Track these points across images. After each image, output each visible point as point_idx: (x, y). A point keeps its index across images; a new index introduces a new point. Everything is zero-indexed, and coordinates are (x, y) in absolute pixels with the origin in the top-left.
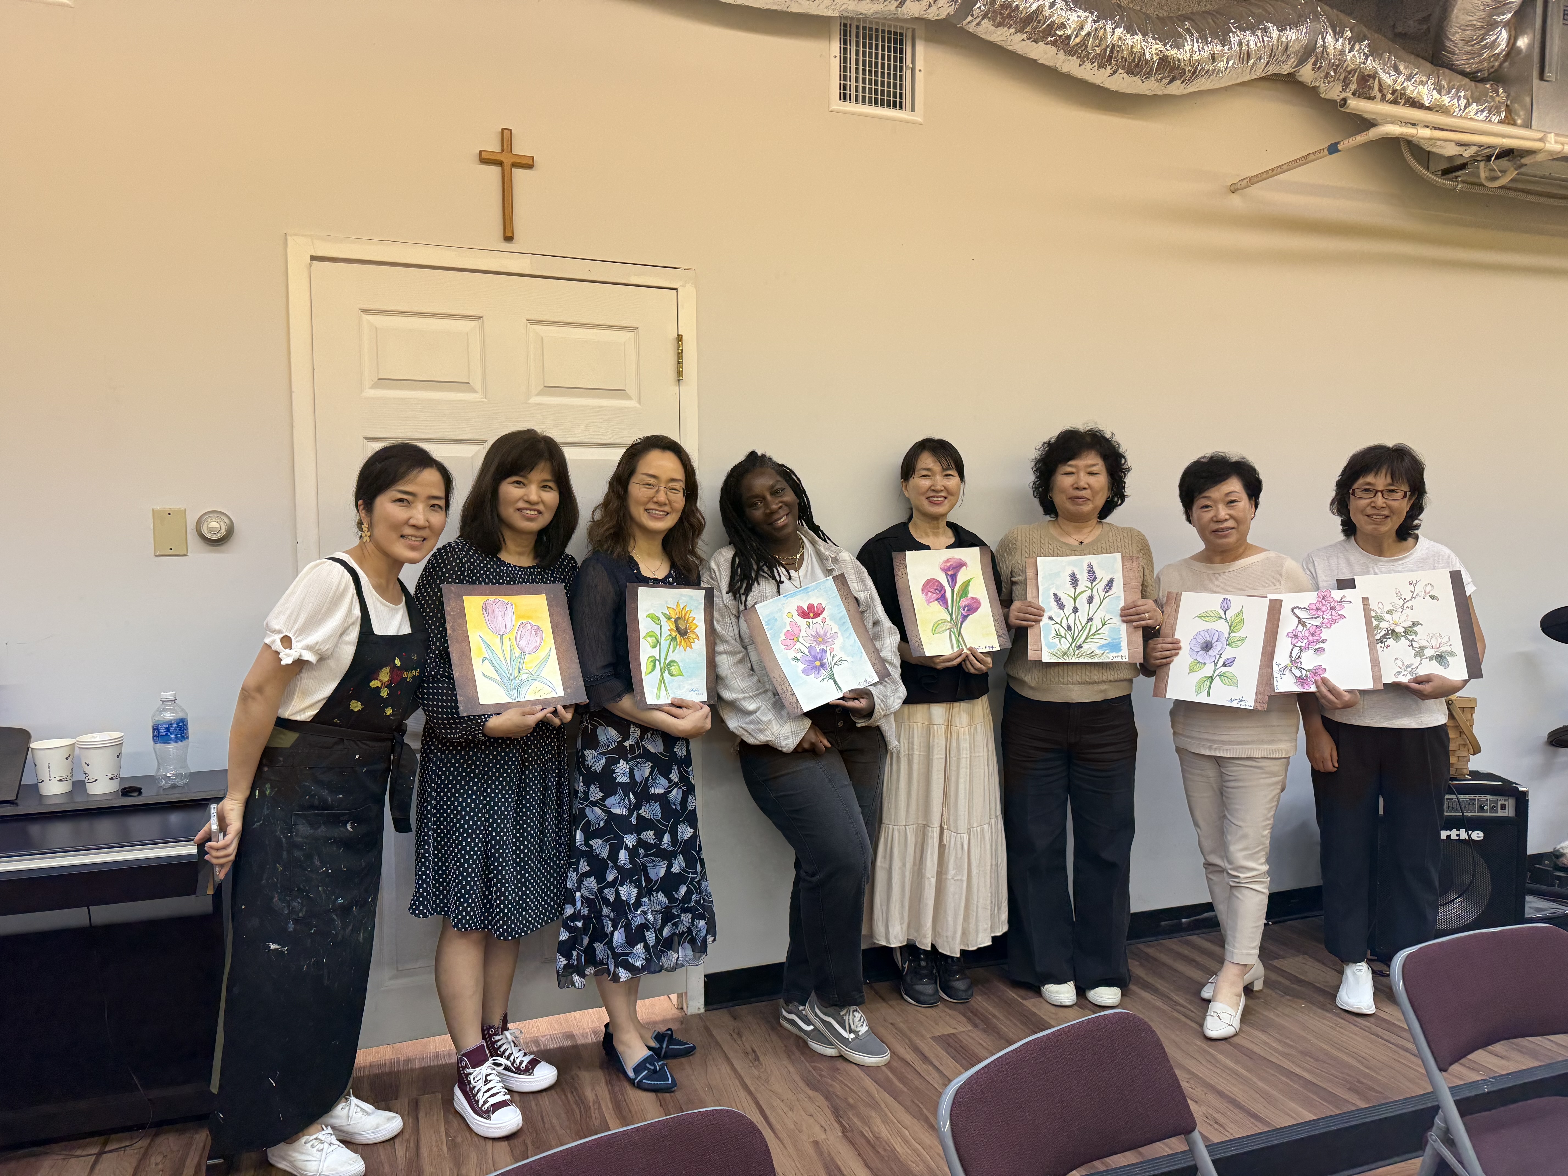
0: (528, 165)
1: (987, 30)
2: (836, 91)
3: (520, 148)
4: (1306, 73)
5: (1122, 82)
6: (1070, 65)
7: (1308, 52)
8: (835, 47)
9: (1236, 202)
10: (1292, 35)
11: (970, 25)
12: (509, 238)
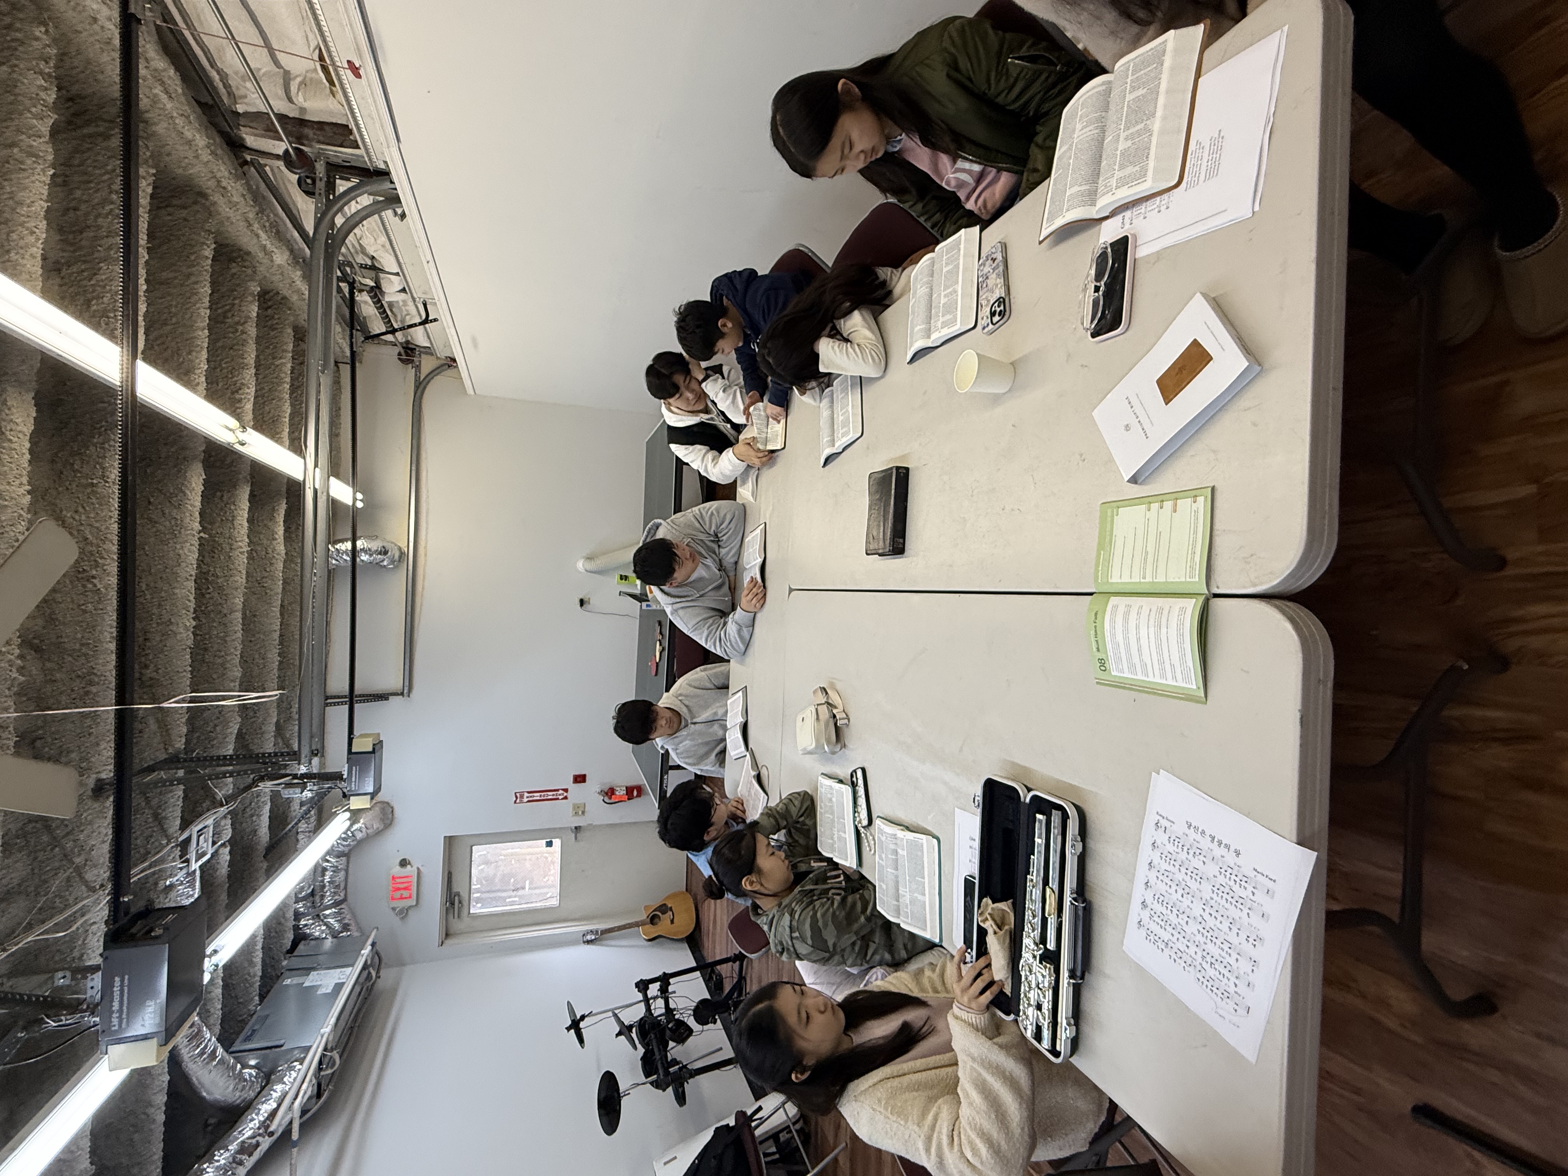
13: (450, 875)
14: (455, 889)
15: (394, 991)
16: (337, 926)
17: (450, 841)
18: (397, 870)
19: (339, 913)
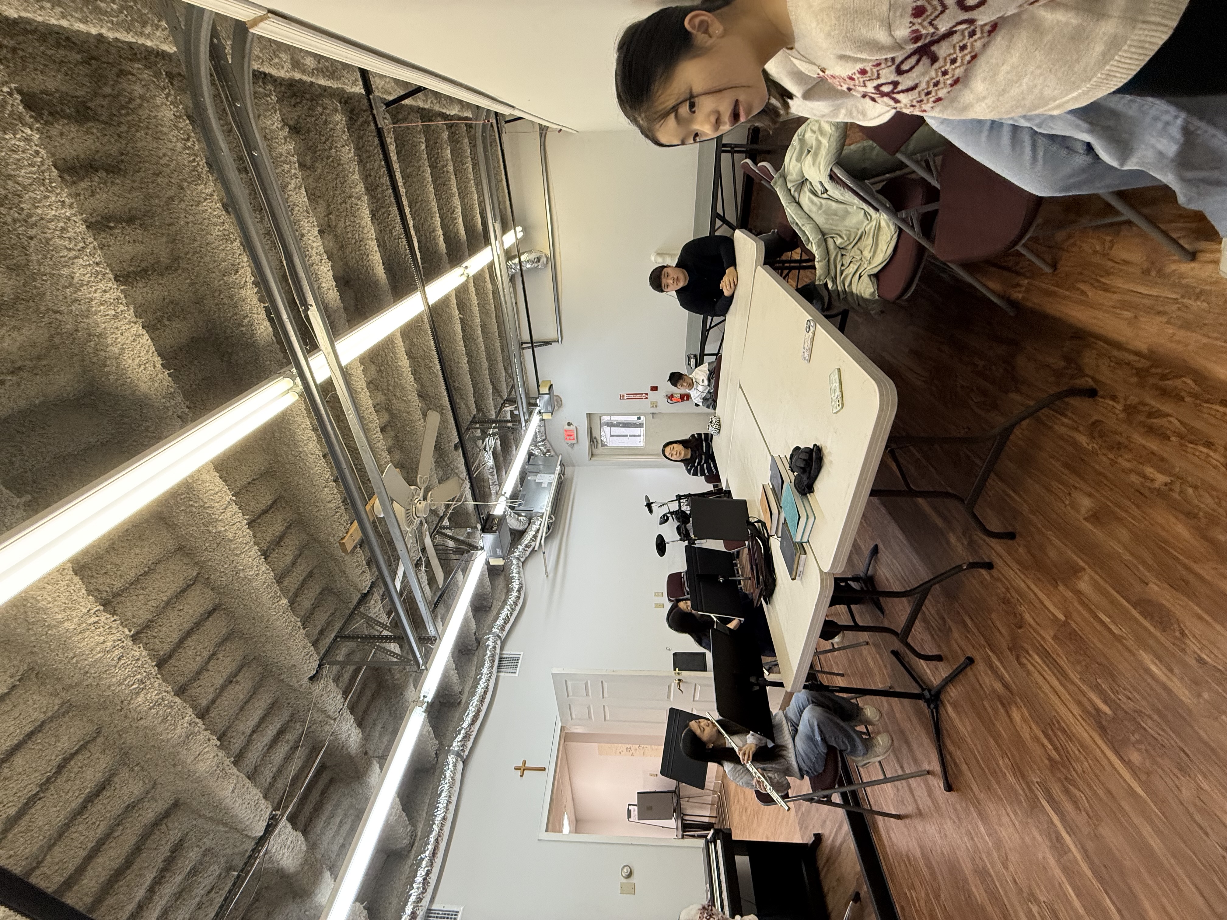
0: (525, 762)
1: (505, 633)
2: (513, 675)
3: (520, 764)
4: (522, 560)
5: (521, 601)
6: (515, 614)
7: (518, 559)
8: (502, 674)
9: (551, 576)
10: (515, 562)
11: (503, 637)
12: (544, 769)
13: (591, 429)
14: (594, 435)
15: (572, 479)
16: (545, 450)
17: (589, 416)
18: (567, 427)
19: (545, 445)
